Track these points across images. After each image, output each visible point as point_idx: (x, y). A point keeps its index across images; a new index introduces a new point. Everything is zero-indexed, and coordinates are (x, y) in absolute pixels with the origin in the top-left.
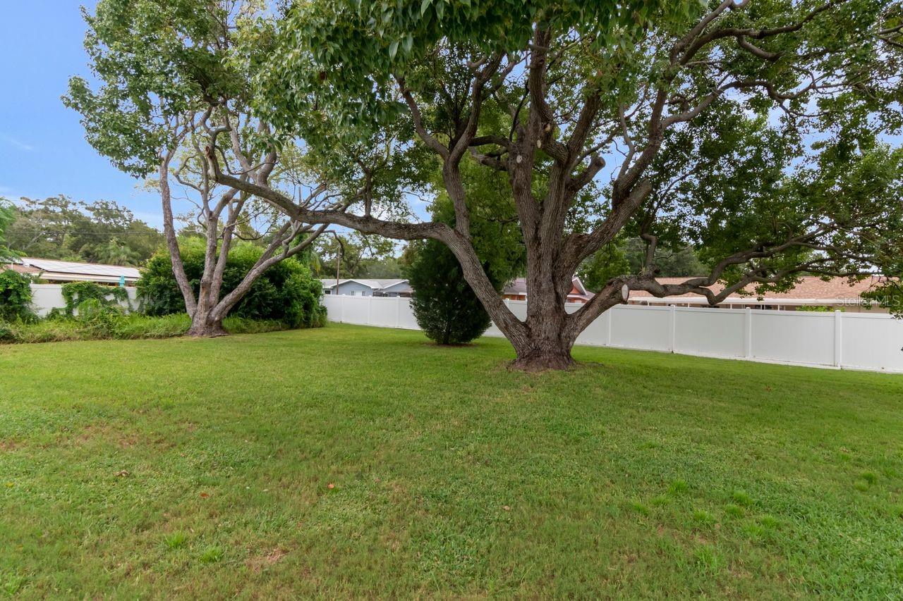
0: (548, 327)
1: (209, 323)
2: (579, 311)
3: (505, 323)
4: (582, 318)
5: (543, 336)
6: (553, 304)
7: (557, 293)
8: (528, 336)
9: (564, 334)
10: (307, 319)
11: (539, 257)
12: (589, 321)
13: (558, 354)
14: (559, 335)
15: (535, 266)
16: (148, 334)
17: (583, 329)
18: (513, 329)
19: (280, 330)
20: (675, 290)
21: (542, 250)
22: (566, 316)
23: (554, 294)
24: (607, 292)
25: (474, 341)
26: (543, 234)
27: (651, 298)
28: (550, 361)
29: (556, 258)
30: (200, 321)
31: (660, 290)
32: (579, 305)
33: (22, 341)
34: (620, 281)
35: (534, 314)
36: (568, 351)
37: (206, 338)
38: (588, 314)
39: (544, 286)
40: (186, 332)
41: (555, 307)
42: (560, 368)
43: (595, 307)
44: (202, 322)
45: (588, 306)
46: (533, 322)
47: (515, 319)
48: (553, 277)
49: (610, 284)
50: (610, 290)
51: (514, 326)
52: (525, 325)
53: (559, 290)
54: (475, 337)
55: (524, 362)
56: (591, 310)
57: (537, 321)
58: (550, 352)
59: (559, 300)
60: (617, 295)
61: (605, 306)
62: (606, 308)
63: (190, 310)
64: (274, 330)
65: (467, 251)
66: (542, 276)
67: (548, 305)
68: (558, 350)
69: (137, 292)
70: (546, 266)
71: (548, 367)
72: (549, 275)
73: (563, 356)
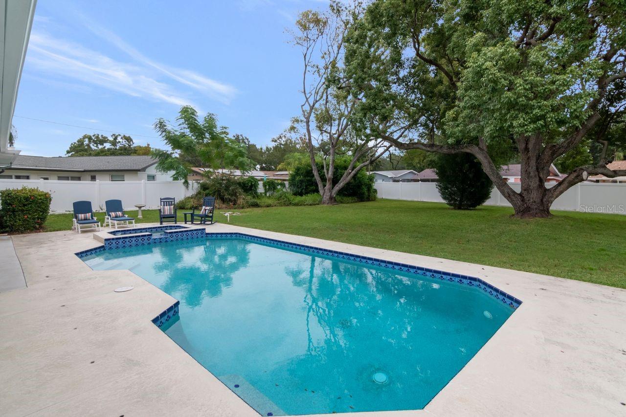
0: (535, 196)
1: (331, 198)
2: (554, 187)
3: (508, 194)
4: (557, 190)
5: (532, 200)
6: (538, 183)
7: (540, 177)
8: (522, 201)
9: (545, 200)
10: (369, 196)
11: (528, 158)
12: (561, 192)
13: (542, 210)
14: (542, 200)
15: (526, 163)
16: (305, 204)
17: (557, 197)
18: (513, 197)
19: (356, 202)
20: (622, 173)
21: (530, 154)
22: (546, 190)
23: (538, 178)
24: (573, 176)
25: (478, 207)
26: (530, 146)
27: (605, 178)
28: (536, 214)
29: (538, 158)
30: (326, 197)
31: (612, 174)
32: (554, 183)
33: (261, 207)
34: (582, 169)
35: (526, 189)
36: (548, 209)
37: (330, 205)
38: (560, 188)
39: (532, 174)
40: (321, 202)
41: (539, 185)
42: (543, 217)
43: (565, 184)
44: (328, 197)
45: (560, 183)
46: (525, 193)
47: (514, 192)
48: (537, 169)
49: (575, 171)
50: (575, 174)
51: (514, 195)
52: (520, 195)
53: (541, 176)
54: (479, 205)
55: (520, 214)
56: (562, 186)
57: (528, 192)
58: (536, 209)
59: (541, 181)
60: (579, 178)
61: (572, 184)
62: (572, 185)
63: (321, 192)
64: (354, 202)
65: (486, 157)
66: (530, 168)
67: (534, 183)
68: (541, 208)
69: (289, 184)
70: (533, 163)
71: (536, 217)
72: (534, 168)
73: (544, 211)
